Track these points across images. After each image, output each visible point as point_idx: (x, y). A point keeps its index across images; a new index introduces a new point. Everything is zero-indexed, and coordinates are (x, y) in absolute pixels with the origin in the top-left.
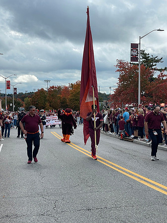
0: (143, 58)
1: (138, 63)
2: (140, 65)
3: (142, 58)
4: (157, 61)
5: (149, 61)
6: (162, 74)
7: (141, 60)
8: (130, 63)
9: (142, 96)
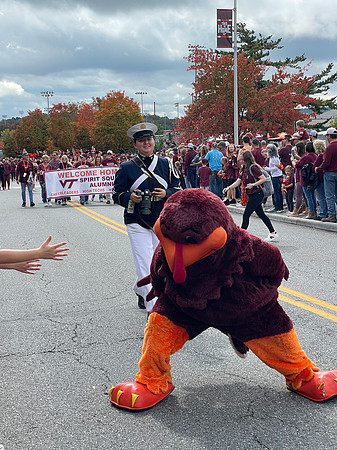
0: (243, 40)
1: (232, 50)
2: (235, 56)
3: (239, 40)
4: (271, 46)
5: (255, 47)
6: (281, 72)
7: (239, 45)
8: (217, 52)
9: (241, 118)
